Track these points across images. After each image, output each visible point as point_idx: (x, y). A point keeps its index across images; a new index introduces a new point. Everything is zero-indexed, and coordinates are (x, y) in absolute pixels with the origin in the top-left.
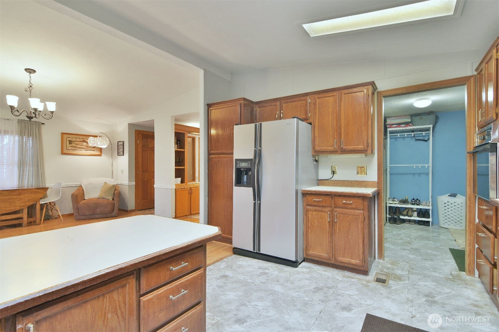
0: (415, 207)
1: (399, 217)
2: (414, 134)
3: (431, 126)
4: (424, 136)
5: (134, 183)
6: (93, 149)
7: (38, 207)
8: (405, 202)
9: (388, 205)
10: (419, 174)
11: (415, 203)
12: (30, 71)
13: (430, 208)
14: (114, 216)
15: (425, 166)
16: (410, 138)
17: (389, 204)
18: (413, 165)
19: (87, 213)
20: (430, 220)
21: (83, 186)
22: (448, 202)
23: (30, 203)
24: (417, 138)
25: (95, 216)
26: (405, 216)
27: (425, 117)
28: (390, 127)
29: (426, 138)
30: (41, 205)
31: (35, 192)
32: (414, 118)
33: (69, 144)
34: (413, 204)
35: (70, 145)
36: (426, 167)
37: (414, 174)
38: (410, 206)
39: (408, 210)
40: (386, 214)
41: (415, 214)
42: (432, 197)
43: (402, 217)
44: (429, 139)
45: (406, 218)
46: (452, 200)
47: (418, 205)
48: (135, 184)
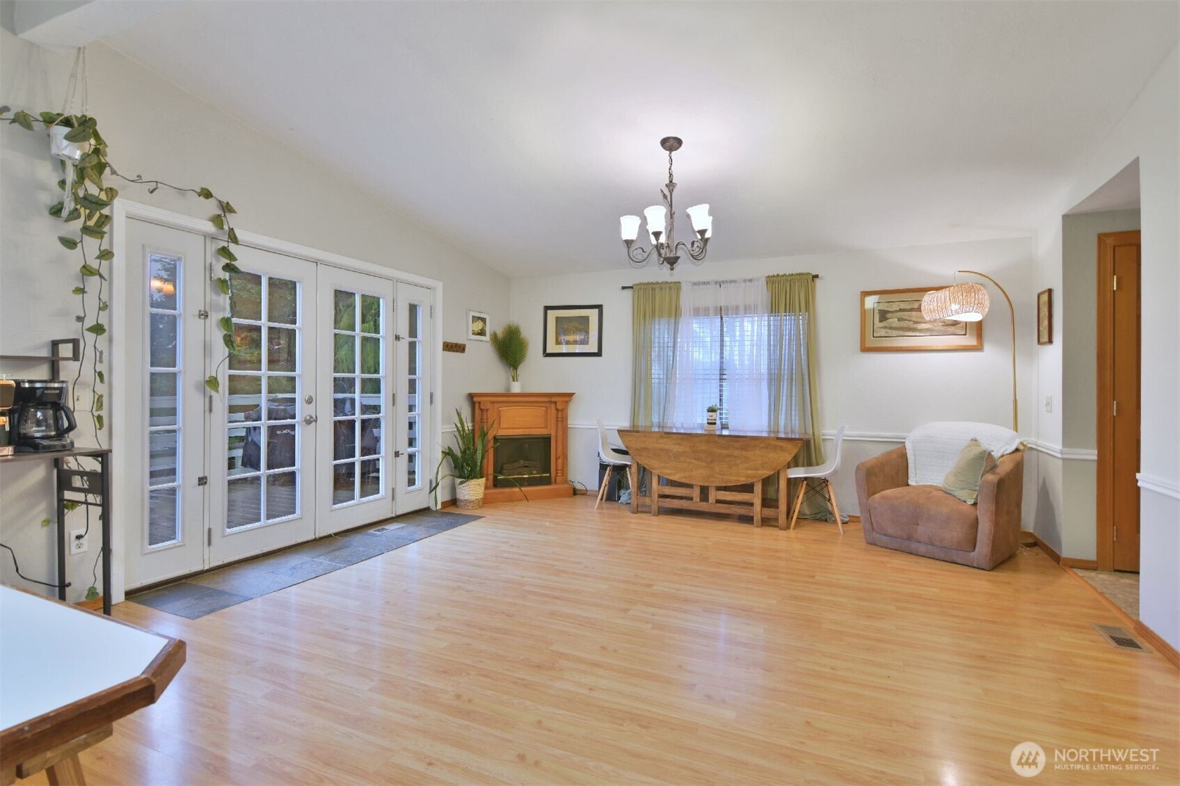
5: (1092, 454)
6: (952, 329)
7: (783, 485)
12: (671, 144)
14: (975, 565)
19: (891, 531)
21: (908, 446)
23: (767, 473)
25: (914, 546)
30: (789, 480)
31: (775, 447)
33: (881, 321)
35: (881, 325)
48: (1095, 458)
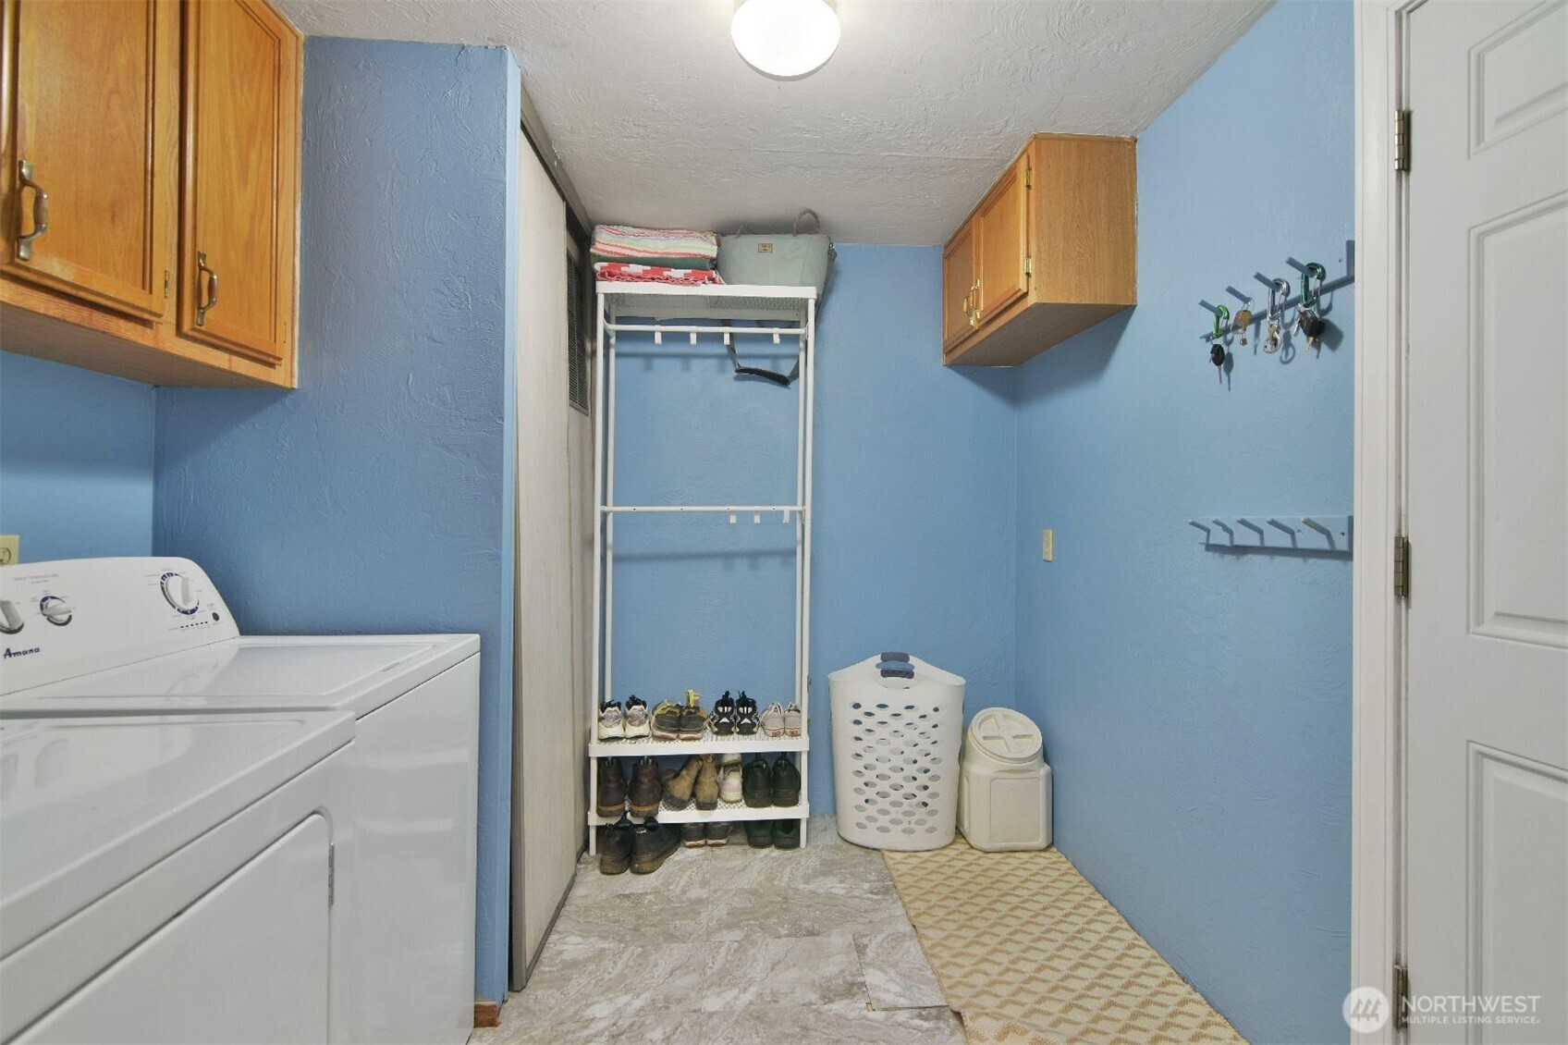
0: (733, 746)
1: (651, 819)
2: (731, 334)
3: (810, 293)
4: (775, 358)
8: (680, 720)
9: (598, 750)
10: (754, 556)
11: (731, 724)
13: (800, 745)
15: (781, 513)
16: (713, 362)
17: (602, 740)
18: (724, 508)
20: (799, 812)
22: (882, 706)
24: (745, 364)
26: (680, 805)
27: (784, 245)
28: (611, 275)
29: (785, 369)
32: (730, 240)
34: (723, 730)
36: (786, 519)
37: (728, 557)
38: (708, 744)
39: (699, 772)
40: (587, 807)
41: (734, 782)
42: (809, 683)
43: (666, 816)
44: (795, 375)
45: (690, 816)
46: (895, 692)
47: (747, 730)
